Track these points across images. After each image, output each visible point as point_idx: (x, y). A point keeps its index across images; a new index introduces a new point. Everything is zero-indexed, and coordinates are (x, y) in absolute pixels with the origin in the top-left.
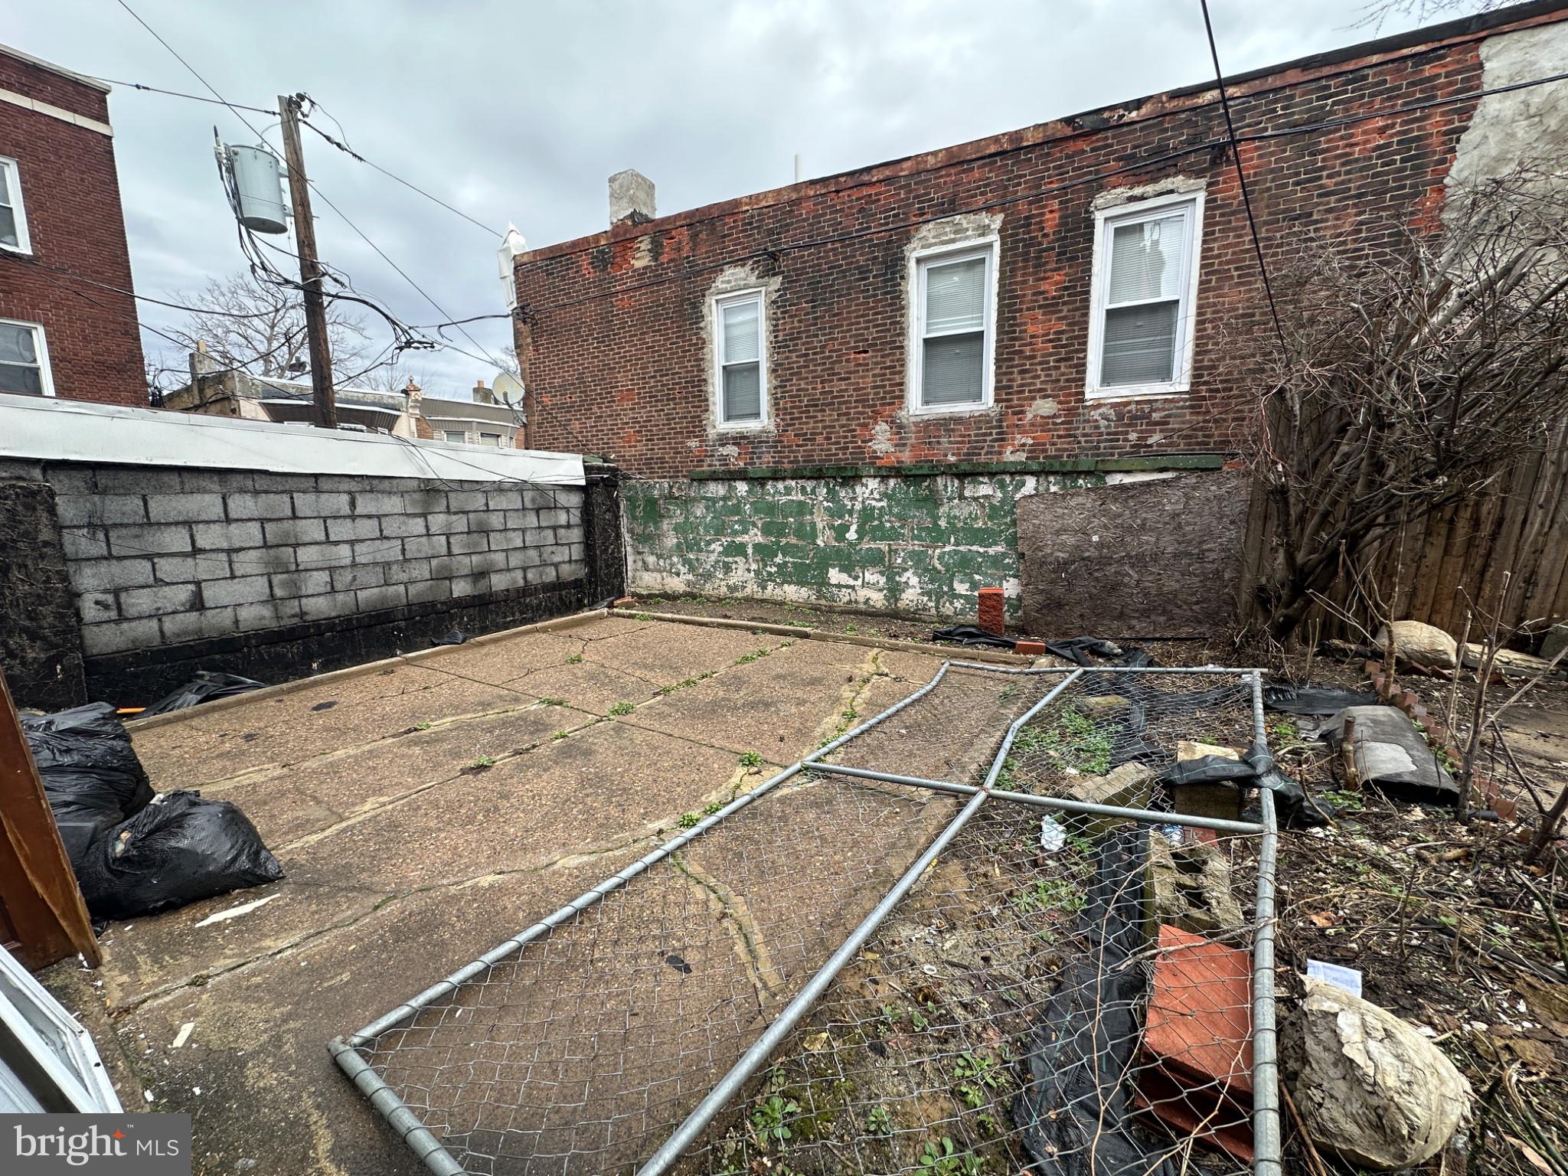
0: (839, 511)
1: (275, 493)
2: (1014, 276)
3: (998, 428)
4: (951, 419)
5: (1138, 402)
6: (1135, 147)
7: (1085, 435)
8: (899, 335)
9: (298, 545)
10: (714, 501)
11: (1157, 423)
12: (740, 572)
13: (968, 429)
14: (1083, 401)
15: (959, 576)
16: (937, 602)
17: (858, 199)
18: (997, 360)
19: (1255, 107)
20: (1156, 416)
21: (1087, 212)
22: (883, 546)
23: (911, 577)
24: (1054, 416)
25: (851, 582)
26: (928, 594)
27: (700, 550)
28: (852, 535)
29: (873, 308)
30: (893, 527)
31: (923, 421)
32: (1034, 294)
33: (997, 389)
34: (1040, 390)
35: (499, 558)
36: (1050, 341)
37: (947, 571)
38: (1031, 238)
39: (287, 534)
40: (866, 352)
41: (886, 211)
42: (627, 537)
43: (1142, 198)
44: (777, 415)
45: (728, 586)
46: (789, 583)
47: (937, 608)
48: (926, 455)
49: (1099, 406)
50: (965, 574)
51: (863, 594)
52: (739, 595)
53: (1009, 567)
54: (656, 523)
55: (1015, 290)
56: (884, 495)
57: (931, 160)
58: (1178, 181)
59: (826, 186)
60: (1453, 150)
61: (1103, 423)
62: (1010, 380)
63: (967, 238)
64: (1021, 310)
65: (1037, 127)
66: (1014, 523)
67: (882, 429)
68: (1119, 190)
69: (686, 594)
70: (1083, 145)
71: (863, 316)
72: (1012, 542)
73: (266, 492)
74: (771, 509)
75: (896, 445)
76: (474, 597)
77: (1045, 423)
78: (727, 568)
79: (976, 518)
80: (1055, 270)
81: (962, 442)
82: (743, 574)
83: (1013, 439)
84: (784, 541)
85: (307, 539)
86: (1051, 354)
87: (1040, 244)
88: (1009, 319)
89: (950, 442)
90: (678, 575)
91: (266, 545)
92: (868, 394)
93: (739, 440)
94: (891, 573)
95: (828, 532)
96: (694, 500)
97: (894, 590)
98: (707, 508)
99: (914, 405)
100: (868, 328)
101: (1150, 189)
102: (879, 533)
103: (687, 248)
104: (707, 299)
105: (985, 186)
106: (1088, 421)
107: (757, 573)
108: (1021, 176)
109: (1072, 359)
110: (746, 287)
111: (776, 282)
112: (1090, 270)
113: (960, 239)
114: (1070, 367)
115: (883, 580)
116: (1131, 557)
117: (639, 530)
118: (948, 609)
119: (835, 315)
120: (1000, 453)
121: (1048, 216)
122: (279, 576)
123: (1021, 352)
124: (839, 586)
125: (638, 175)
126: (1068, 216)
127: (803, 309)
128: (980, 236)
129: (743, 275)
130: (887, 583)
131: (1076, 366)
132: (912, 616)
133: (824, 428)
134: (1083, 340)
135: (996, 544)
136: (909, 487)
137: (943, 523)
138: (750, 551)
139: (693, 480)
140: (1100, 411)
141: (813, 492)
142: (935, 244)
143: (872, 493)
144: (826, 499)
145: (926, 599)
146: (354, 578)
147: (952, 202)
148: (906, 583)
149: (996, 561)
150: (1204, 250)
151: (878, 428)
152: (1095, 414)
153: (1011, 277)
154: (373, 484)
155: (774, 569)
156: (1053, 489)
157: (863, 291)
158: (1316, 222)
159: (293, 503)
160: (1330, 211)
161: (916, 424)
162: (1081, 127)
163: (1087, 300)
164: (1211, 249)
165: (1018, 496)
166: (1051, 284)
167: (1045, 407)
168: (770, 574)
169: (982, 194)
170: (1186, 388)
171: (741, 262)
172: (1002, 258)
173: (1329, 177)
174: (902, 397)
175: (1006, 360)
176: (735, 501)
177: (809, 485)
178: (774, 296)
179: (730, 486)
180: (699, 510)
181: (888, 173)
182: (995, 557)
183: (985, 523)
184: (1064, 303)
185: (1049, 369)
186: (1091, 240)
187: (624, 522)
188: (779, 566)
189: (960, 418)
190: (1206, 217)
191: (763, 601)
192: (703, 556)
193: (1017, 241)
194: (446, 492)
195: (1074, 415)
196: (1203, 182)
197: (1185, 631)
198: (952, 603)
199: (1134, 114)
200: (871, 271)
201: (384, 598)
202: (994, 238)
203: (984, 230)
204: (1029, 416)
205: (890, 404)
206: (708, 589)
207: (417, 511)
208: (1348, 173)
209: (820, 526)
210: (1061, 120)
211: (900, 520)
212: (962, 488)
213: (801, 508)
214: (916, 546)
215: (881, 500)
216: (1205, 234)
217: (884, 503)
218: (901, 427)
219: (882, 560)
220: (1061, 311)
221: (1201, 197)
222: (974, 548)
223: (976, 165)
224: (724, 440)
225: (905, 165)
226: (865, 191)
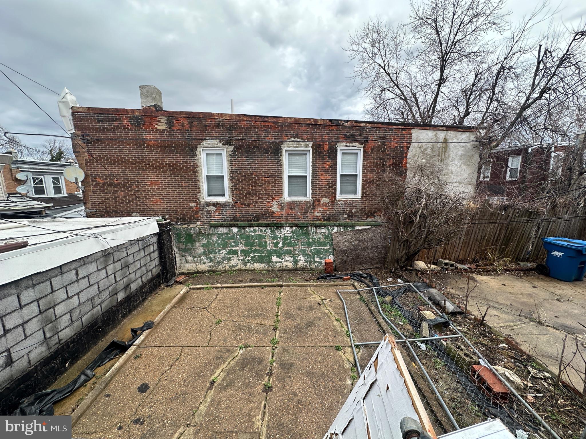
0: (276, 237)
1: (43, 282)
2: (316, 161)
3: (313, 205)
4: (298, 202)
5: (349, 201)
6: (347, 133)
7: (337, 209)
8: (280, 174)
9: (55, 306)
10: (222, 235)
11: (354, 206)
12: (235, 260)
13: (304, 205)
14: (336, 199)
15: (316, 256)
16: (310, 264)
17: (264, 126)
18: (312, 185)
19: (373, 130)
20: (354, 204)
21: (335, 147)
22: (292, 248)
23: (301, 257)
24: (329, 203)
25: (281, 260)
26: (307, 262)
27: (215, 253)
28: (280, 245)
29: (271, 163)
30: (295, 242)
31: (289, 202)
32: (322, 167)
33: (312, 194)
34: (324, 195)
35: (133, 276)
36: (327, 181)
37: (313, 255)
38: (321, 151)
39: (50, 302)
40: (269, 178)
41: (274, 132)
42: (176, 250)
43: (349, 147)
44: (233, 196)
45: (230, 266)
46: (257, 263)
47: (310, 266)
48: (291, 213)
49: (340, 201)
50: (318, 255)
51: (285, 264)
52: (235, 269)
53: (330, 252)
54: (192, 244)
55: (317, 165)
56: (292, 232)
57: (289, 120)
58: (356, 144)
59: (251, 118)
60: (408, 151)
61: (341, 205)
62: (316, 191)
63: (302, 147)
64: (318, 171)
65: (321, 119)
66: (332, 240)
67: (275, 204)
68: (343, 143)
69: (209, 271)
70: (333, 128)
71: (267, 165)
72: (332, 245)
73: (39, 284)
74: (248, 237)
75: (280, 209)
76: (126, 297)
77: (326, 204)
78: (229, 259)
79: (321, 239)
80: (328, 161)
81: (302, 209)
82: (236, 262)
83: (317, 209)
84: (254, 248)
85: (59, 301)
86: (327, 185)
87: (323, 153)
88: (315, 173)
89: (298, 209)
90: (205, 263)
91: (41, 313)
92: (270, 192)
93: (215, 204)
94: (294, 257)
95: (271, 244)
96: (212, 234)
97: (296, 262)
98: (219, 237)
99: (286, 197)
100: (269, 170)
101: (350, 144)
102: (290, 244)
103: (187, 126)
104: (198, 149)
105: (307, 132)
106: (337, 205)
107: (243, 260)
108: (317, 132)
109: (333, 187)
110: (217, 147)
111: (231, 148)
112: (337, 163)
113: (300, 147)
114: (332, 189)
115: (292, 259)
116: (362, 248)
117: (182, 247)
118: (313, 266)
119: (256, 164)
120: (314, 213)
121: (325, 146)
122: (48, 326)
123: (319, 184)
124: (276, 262)
125: (156, 89)
126: (330, 147)
127: (243, 159)
128: (306, 147)
129: (216, 143)
130: (293, 260)
131: (334, 189)
132: (302, 269)
133: (253, 202)
134: (335, 182)
135: (327, 246)
136: (300, 230)
137: (311, 241)
138: (239, 252)
139: (211, 227)
140: (340, 202)
141: (265, 231)
142: (292, 147)
143: (287, 231)
144: (270, 234)
145: (306, 264)
146: (80, 311)
147: (297, 135)
148: (300, 259)
149: (327, 251)
150: (363, 163)
151: (273, 203)
152: (339, 203)
153: (315, 161)
154: (83, 261)
155: (250, 258)
156: (342, 230)
157: (267, 157)
158: (385, 161)
159: (51, 285)
160: (388, 159)
161: (287, 203)
162: (333, 123)
163: (336, 171)
164: (365, 163)
165: (333, 232)
166: (327, 165)
167: (326, 200)
168: (248, 260)
169: (306, 135)
170: (360, 198)
171: (216, 138)
172: (313, 155)
173: (387, 151)
174: (282, 194)
175: (314, 185)
176: (232, 235)
177: (264, 229)
178: (230, 153)
179: (229, 229)
180: (215, 238)
181: (274, 120)
182: (327, 249)
183: (324, 240)
184: (330, 171)
185: (327, 189)
186: (337, 155)
187: (174, 244)
188: (252, 257)
189: (301, 202)
190: (363, 155)
191: (246, 270)
192: (217, 256)
193: (317, 151)
194: (112, 253)
195: (334, 203)
196: (362, 146)
197: (375, 266)
198: (314, 264)
199: (346, 124)
200: (269, 151)
201: (93, 315)
202: (310, 149)
203: (307, 146)
204: (322, 202)
205: (277, 196)
206: (220, 267)
207: (102, 267)
208: (391, 151)
209: (268, 242)
210: (328, 120)
211: (297, 240)
212: (316, 230)
213: (261, 237)
214: (303, 248)
215: (290, 234)
216: (363, 159)
217: (292, 235)
218: (282, 203)
219: (291, 253)
220: (329, 173)
221: (362, 149)
222: (321, 247)
223: (304, 125)
224: (208, 204)
225: (281, 119)
226: (266, 124)
